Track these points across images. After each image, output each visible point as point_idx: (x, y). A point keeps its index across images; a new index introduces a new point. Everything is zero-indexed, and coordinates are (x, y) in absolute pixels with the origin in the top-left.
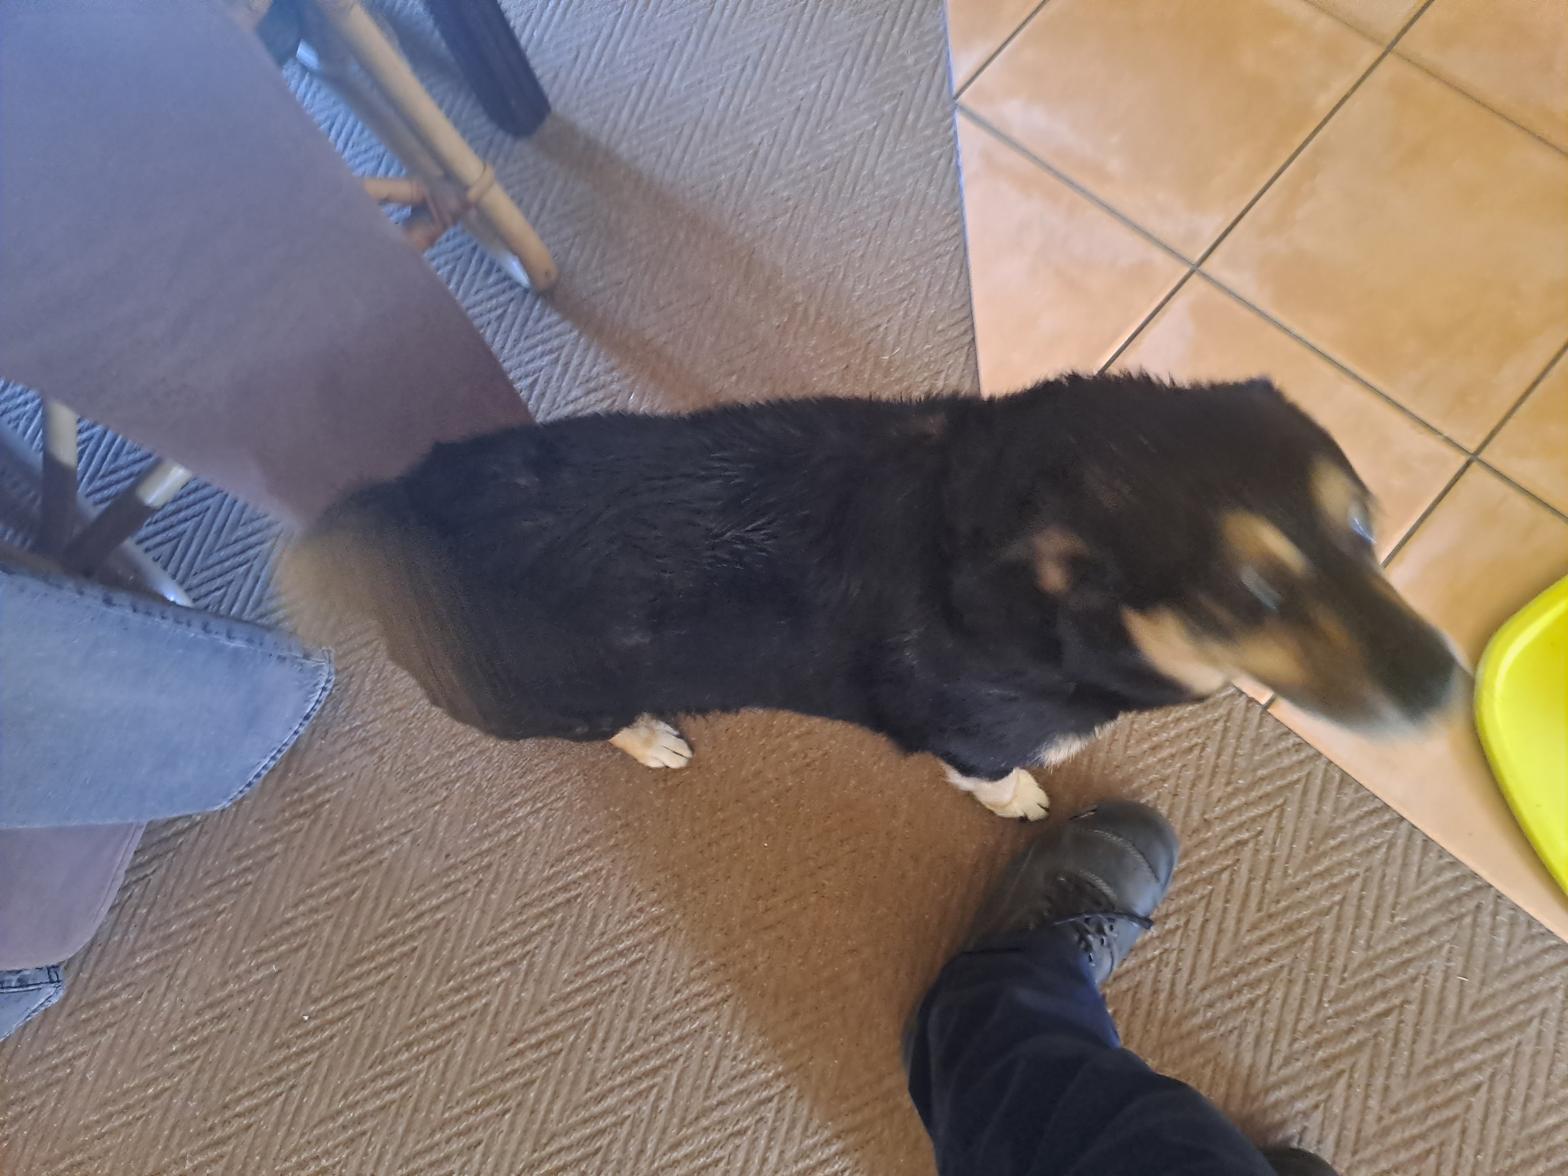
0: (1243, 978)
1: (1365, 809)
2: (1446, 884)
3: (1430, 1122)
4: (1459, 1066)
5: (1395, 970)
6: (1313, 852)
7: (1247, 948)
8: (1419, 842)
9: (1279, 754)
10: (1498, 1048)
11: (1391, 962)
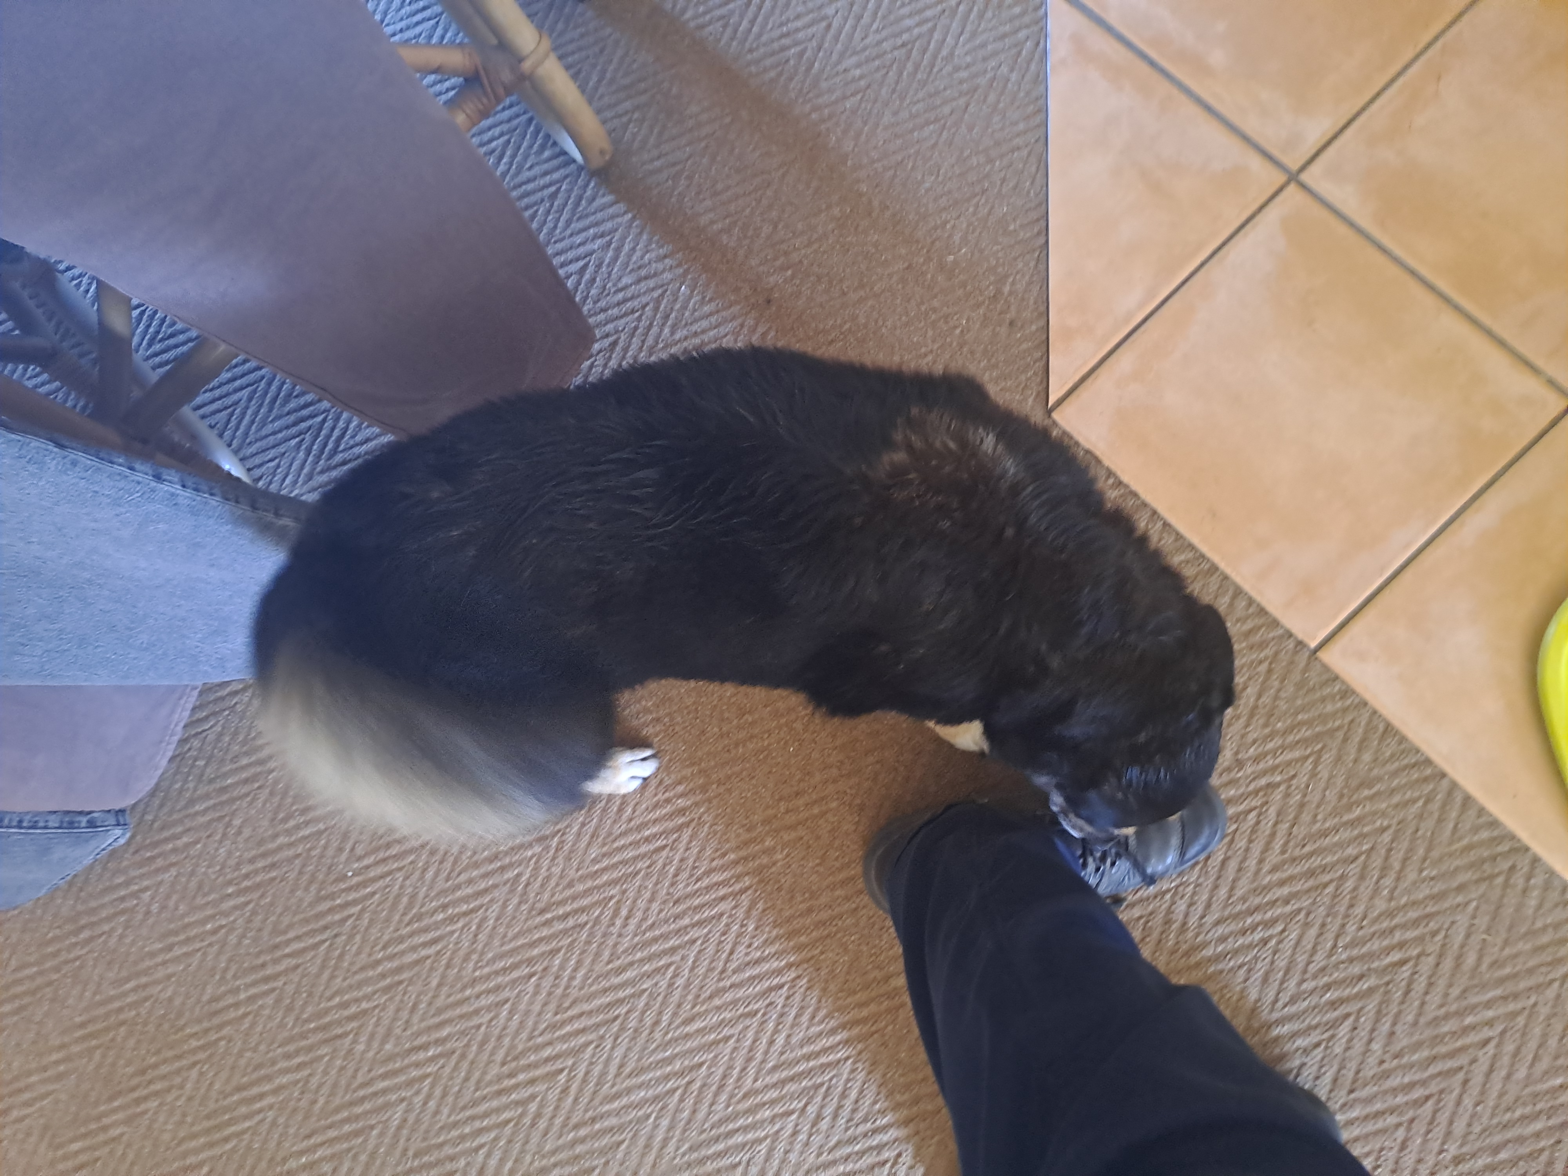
0: (1258, 917)
1: (1406, 761)
2: (1482, 844)
3: (1432, 1070)
4: (1469, 1020)
5: (1416, 923)
6: (1345, 800)
7: (1267, 888)
8: (1459, 799)
9: (1323, 700)
10: (1512, 1007)
11: (1413, 914)
